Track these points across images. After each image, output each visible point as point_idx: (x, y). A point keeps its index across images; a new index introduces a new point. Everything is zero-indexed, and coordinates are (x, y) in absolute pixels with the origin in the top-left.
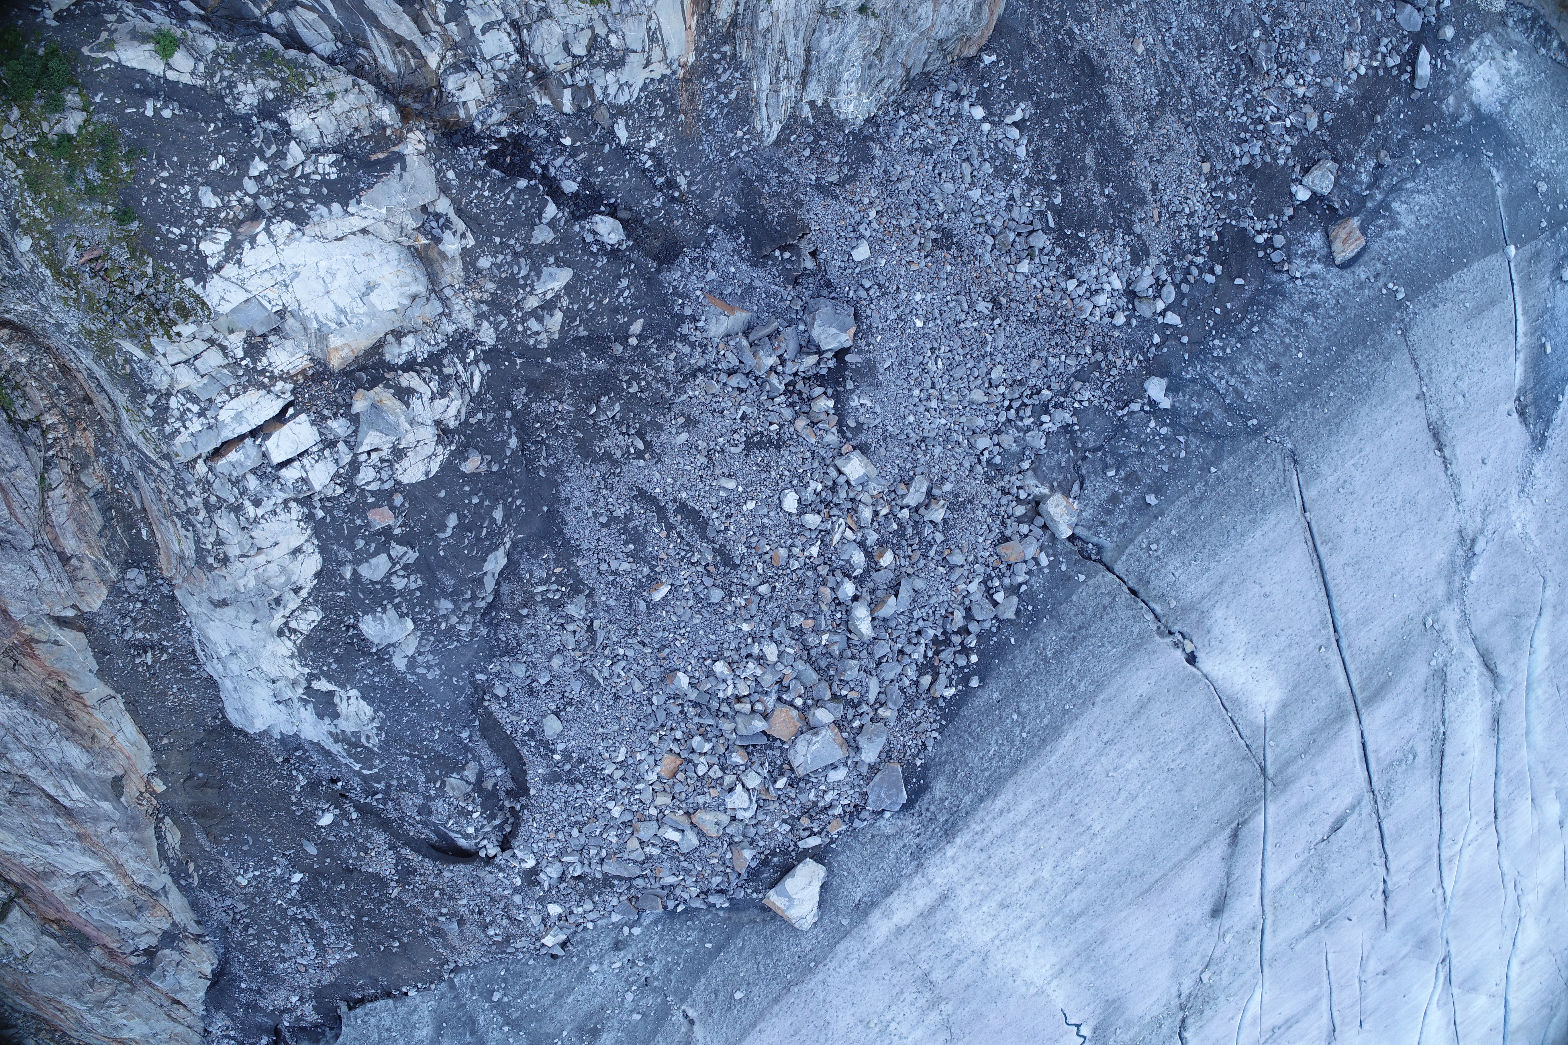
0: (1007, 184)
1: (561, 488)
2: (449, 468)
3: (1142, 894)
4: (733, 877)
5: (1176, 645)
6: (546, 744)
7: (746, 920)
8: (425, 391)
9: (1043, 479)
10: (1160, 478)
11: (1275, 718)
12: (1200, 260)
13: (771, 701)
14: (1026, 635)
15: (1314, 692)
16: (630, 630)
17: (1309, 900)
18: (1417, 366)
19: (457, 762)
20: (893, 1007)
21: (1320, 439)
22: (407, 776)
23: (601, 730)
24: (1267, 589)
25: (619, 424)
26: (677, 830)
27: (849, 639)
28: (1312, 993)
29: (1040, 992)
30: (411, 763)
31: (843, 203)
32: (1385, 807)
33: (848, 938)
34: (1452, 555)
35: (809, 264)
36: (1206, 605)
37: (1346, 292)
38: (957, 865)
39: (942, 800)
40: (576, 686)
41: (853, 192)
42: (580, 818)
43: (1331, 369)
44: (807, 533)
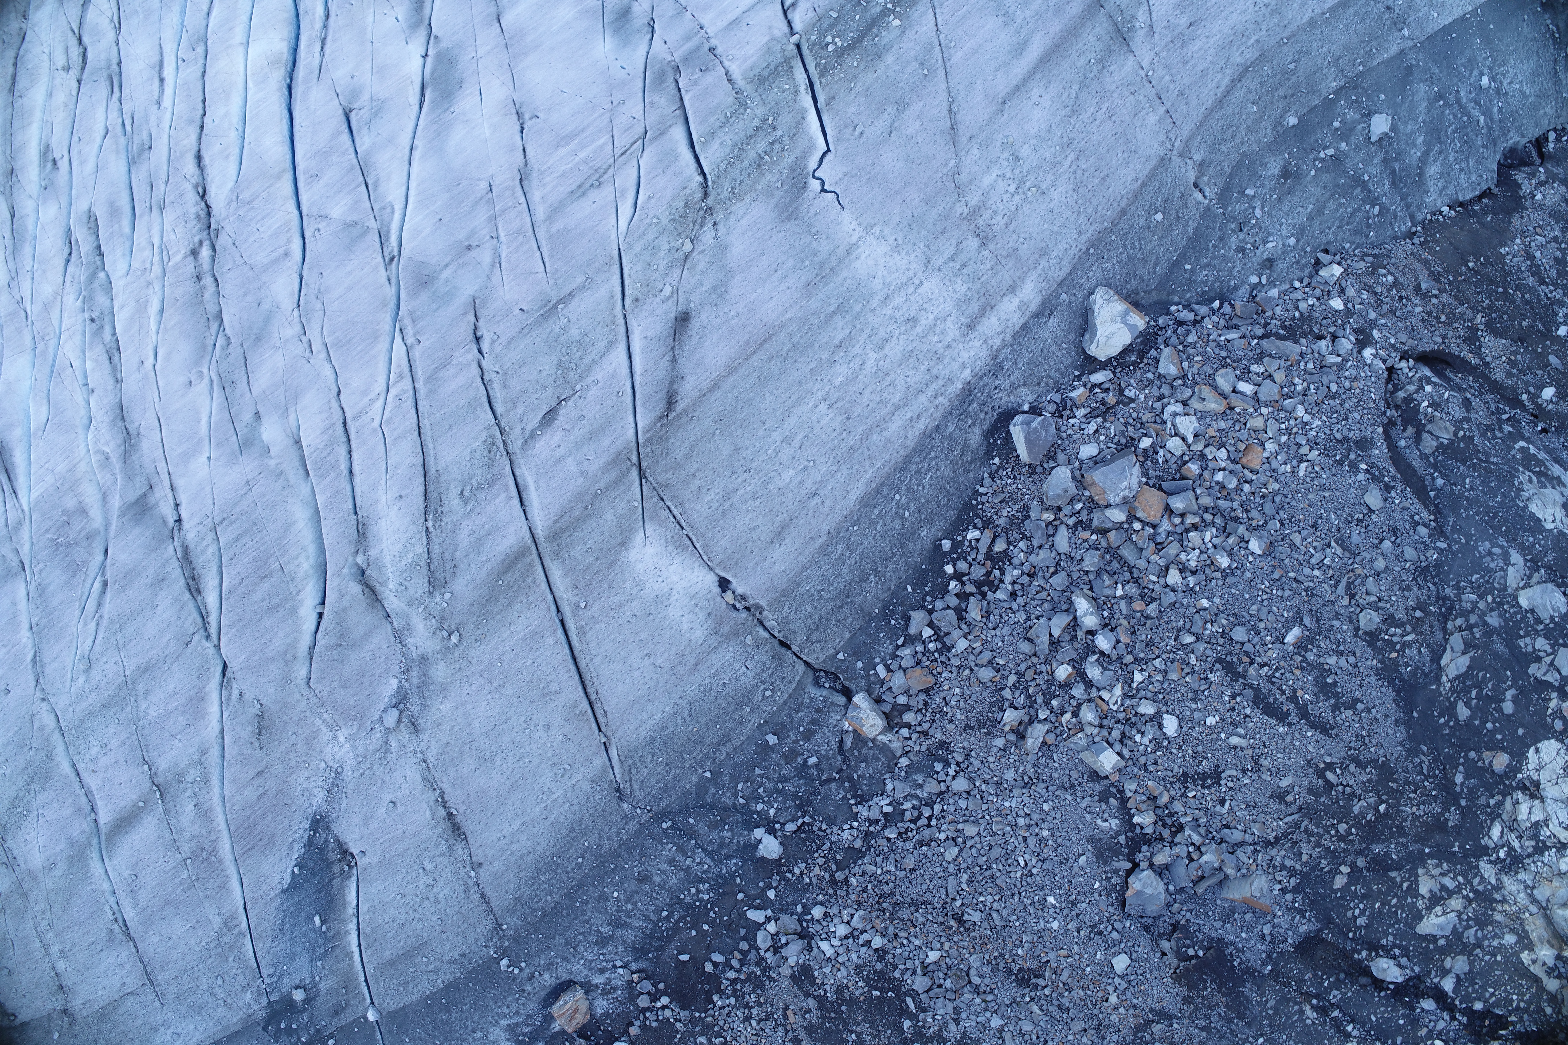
0: (964, 1035)
1: (1405, 735)
2: (1519, 756)
3: (770, 338)
4: (1174, 340)
5: (743, 598)
6: (1374, 479)
7: (1154, 293)
8: (1554, 827)
9: (884, 749)
10: (762, 760)
11: (634, 530)
12: (731, 975)
13: (1165, 526)
14: (895, 594)
15: (589, 560)
16: (1313, 595)
17: (575, 332)
18: (483, 896)
19: (1443, 454)
20: (1013, 208)
21: (592, 815)
22: (1489, 441)
23: (1327, 494)
24: (647, 662)
25: (1353, 795)
26: (1242, 393)
27: (1091, 589)
28: (558, 226)
29: (868, 228)
30: (1488, 455)
31: (1143, 1006)
32: (492, 437)
33: (1059, 280)
34: (425, 707)
35: (1165, 945)
36: (713, 641)
37: (565, 959)
38: (960, 360)
39: (974, 424)
40: (1355, 538)
41: (1134, 1016)
42: (1331, 402)
43: (581, 884)
44: (1149, 695)
